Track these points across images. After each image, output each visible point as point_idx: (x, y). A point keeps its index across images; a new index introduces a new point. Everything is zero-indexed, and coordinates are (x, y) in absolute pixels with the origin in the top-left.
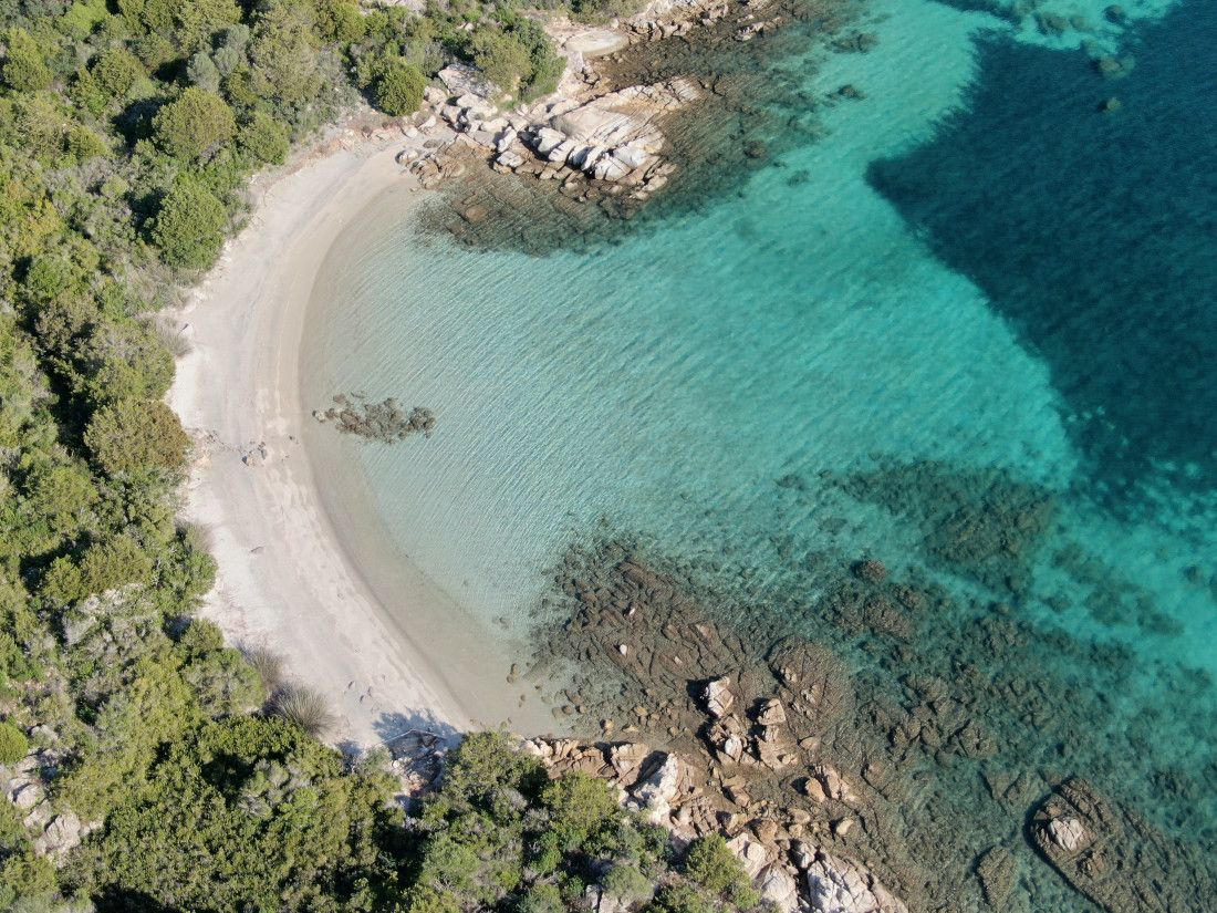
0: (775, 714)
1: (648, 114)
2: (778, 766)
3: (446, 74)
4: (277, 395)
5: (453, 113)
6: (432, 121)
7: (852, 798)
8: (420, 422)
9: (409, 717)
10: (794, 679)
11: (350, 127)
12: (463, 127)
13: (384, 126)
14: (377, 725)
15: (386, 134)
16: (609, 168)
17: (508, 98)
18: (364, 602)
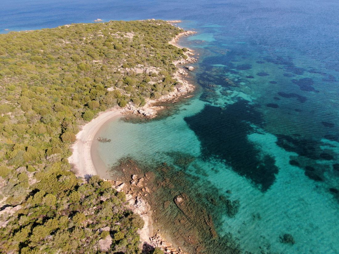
0: (142, 179)
1: (156, 110)
2: (139, 186)
3: (129, 103)
4: (92, 136)
5: (129, 107)
6: (126, 108)
7: (149, 191)
8: (109, 141)
9: (90, 175)
10: (147, 176)
11: (116, 108)
12: (130, 109)
13: (120, 108)
14: (85, 175)
15: (120, 109)
16: (148, 115)
17: (137, 106)
18: (91, 161)
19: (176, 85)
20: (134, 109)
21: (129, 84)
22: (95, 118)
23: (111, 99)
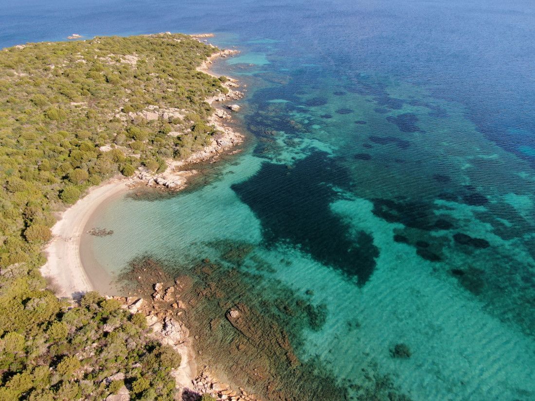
0: (172, 289)
1: (185, 176)
2: (168, 301)
3: (140, 168)
4: (79, 228)
5: (140, 176)
6: (135, 177)
7: (184, 307)
8: (110, 233)
9: (81, 292)
10: (179, 283)
11: (117, 178)
12: (142, 179)
13: (125, 178)
14: (73, 294)
15: (124, 180)
16: (172, 185)
17: (154, 173)
18: (81, 269)
19: (214, 136)
20: (149, 177)
21: (136, 138)
22: (83, 197)
23: (108, 164)
